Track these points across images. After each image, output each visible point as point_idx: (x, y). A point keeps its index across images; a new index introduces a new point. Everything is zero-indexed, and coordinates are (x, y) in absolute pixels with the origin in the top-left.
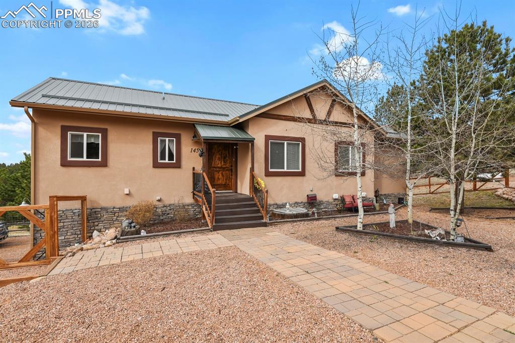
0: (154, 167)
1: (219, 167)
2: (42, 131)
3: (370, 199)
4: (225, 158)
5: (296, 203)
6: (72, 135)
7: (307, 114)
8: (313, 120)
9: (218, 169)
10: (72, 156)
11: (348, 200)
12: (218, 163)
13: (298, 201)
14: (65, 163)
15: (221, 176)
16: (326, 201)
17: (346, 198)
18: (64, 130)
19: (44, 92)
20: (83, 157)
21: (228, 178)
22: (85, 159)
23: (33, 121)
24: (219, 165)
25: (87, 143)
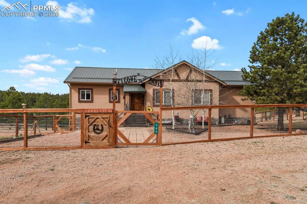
0: (109, 102)
1: (136, 102)
2: (72, 90)
3: (215, 119)
4: (139, 98)
5: (169, 119)
6: (82, 91)
7: (176, 78)
8: (179, 80)
9: (136, 103)
10: (82, 99)
11: (198, 119)
12: (136, 101)
13: (169, 118)
14: (80, 102)
15: (137, 106)
16: (186, 119)
17: (197, 118)
18: (79, 89)
19: (73, 76)
20: (85, 99)
21: (141, 107)
22: (86, 100)
23: (70, 87)
24: (137, 101)
25: (87, 94)
